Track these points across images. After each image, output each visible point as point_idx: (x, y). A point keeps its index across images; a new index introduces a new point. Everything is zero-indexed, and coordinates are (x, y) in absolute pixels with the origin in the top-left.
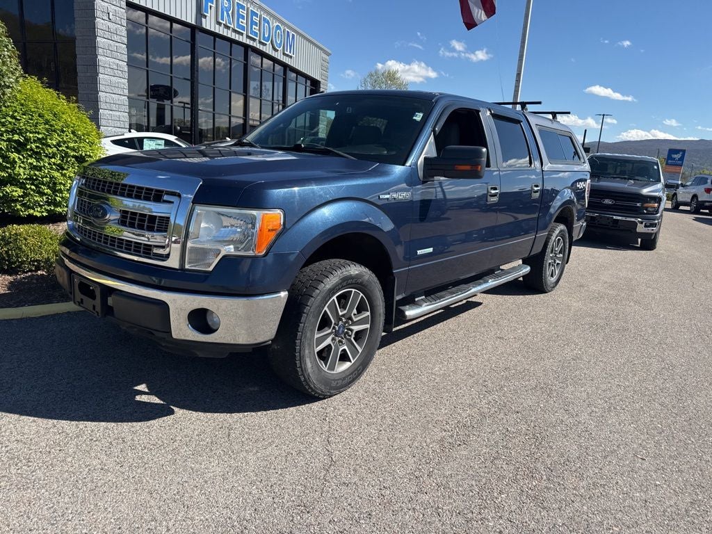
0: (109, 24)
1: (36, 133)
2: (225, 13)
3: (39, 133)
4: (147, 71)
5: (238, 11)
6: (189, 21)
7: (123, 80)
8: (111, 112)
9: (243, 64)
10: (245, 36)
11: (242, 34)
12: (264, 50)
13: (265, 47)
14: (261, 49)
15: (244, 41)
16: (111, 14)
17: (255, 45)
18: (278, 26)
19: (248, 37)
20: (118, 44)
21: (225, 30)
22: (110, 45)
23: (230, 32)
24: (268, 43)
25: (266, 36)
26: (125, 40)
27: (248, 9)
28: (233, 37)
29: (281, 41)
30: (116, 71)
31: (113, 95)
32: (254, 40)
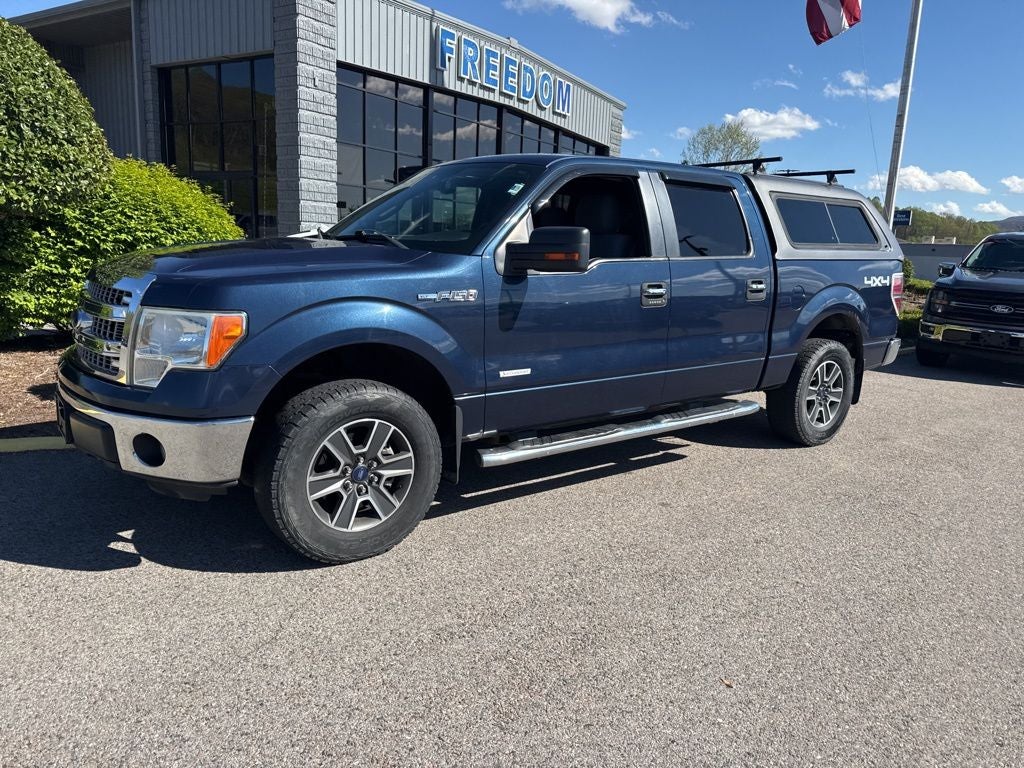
0: (315, 91)
1: (147, 231)
2: (469, 64)
3: (152, 232)
4: (364, 148)
5: (488, 60)
6: (420, 79)
7: (331, 162)
8: (315, 204)
9: (495, 131)
10: (497, 92)
11: (493, 91)
12: (525, 110)
13: (526, 106)
14: (521, 108)
15: (497, 100)
16: (317, 80)
17: (511, 104)
18: (545, 75)
19: (501, 93)
20: (325, 117)
21: (470, 87)
22: (314, 118)
23: (476, 89)
24: (530, 100)
25: (528, 90)
26: (334, 111)
27: (502, 56)
28: (481, 96)
29: (550, 96)
30: (322, 151)
31: (319, 182)
32: (511, 97)
